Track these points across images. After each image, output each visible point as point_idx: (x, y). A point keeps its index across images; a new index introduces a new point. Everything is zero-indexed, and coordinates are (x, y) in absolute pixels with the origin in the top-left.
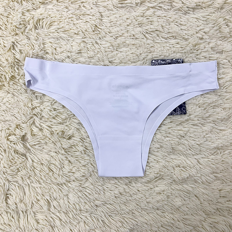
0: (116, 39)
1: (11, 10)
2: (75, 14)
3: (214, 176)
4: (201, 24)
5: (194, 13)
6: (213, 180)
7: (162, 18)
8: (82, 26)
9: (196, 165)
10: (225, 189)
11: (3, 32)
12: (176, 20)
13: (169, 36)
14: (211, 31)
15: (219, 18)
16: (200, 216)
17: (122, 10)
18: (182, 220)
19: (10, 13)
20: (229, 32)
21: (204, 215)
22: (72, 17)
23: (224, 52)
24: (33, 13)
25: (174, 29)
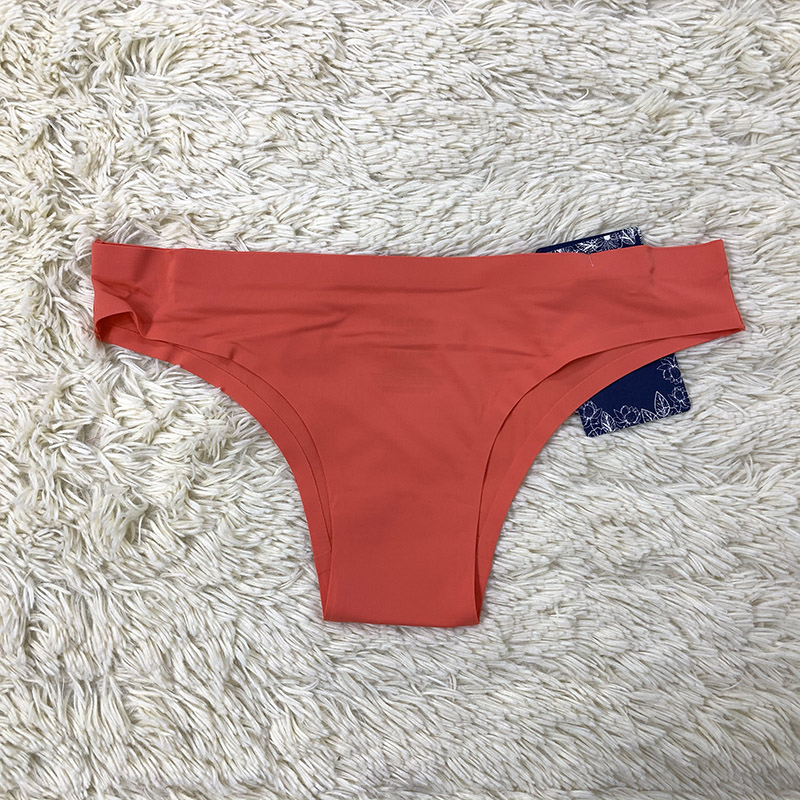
0: (394, 101)
1: (44, 14)
2: (254, 23)
3: (735, 554)
4: (674, 46)
5: (649, 13)
6: (731, 569)
7: (545, 31)
8: (281, 62)
9: (672, 517)
10: (772, 599)
11: (17, 84)
12: (591, 34)
13: (567, 87)
14: (709, 69)
15: (736, 26)
16: (689, 692)
17: (411, 7)
18: (628, 706)
19: (41, 24)
20: (769, 69)
21: (700, 685)
22: (247, 33)
23: (754, 137)
24: (116, 20)
25: (586, 66)
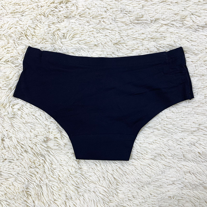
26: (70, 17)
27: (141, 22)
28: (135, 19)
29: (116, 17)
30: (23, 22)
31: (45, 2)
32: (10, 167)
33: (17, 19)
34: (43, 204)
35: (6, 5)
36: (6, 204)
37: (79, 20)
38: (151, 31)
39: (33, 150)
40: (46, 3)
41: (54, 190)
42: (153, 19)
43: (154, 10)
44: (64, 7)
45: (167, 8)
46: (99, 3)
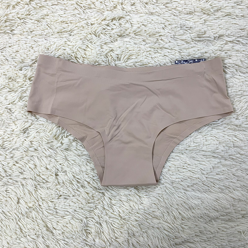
26: (124, 35)
27: (203, 39)
28: (197, 36)
29: (175, 35)
30: (72, 42)
31: (95, 19)
32: (66, 204)
33: (65, 40)
34: (103, 243)
35: (52, 23)
36: (64, 243)
37: (134, 39)
38: (215, 49)
39: (90, 185)
40: (97, 20)
41: (115, 227)
42: (217, 35)
43: (217, 25)
44: (117, 24)
45: (232, 22)
46: (155, 19)
